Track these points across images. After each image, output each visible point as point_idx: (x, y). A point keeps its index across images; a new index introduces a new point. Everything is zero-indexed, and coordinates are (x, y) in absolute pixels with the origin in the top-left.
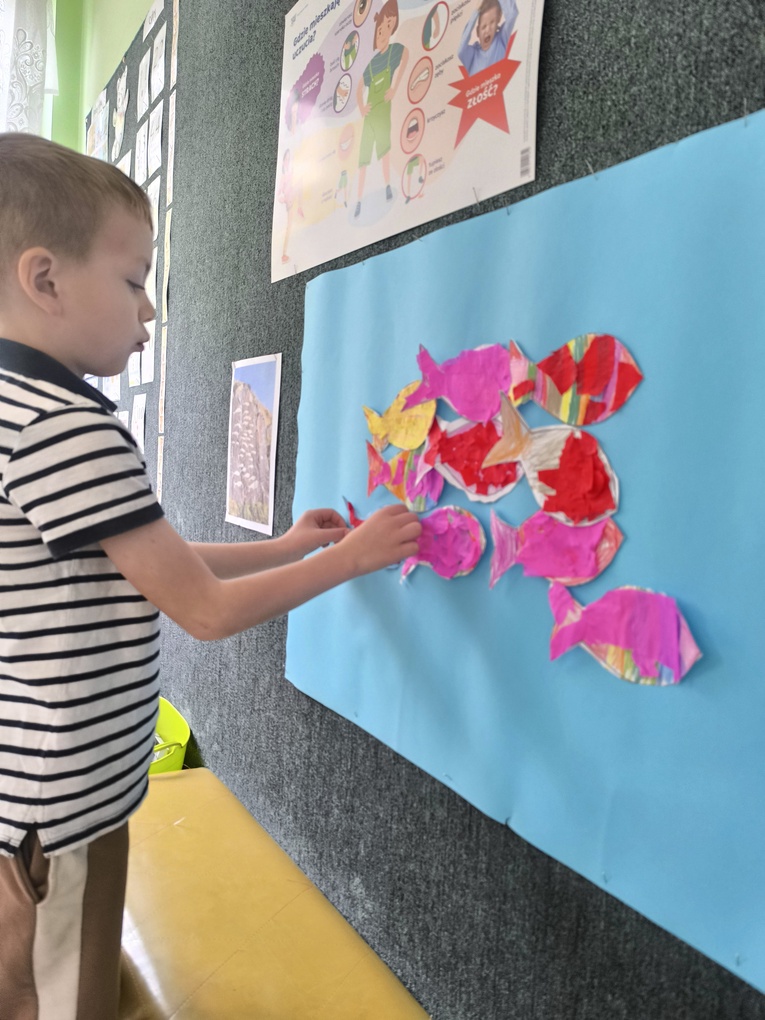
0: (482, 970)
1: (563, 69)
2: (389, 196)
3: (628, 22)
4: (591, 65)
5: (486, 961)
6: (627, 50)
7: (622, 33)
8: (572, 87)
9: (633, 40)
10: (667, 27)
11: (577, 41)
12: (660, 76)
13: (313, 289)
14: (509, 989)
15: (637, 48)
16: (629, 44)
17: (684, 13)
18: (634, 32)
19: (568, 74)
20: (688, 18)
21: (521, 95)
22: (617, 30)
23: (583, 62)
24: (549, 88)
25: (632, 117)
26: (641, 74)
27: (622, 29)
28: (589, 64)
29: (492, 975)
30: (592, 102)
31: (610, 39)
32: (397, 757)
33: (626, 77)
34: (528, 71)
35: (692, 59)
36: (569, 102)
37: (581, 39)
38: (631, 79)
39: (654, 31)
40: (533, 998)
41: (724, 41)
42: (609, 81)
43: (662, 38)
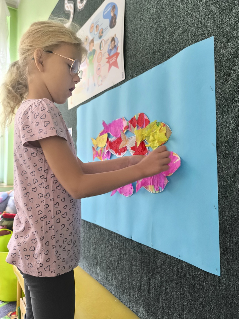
0: (129, 281)
1: (129, 54)
2: (95, 85)
3: (140, 43)
4: (134, 53)
5: (129, 278)
6: (140, 49)
7: (139, 46)
8: (131, 58)
9: (141, 47)
10: (147, 45)
11: (131, 48)
12: (147, 55)
13: (79, 110)
14: (135, 284)
15: (142, 49)
16: (141, 48)
17: (150, 41)
18: (141, 46)
19: (130, 55)
20: (151, 42)
21: (120, 60)
22: (138, 45)
23: (132, 52)
24: (126, 58)
25: (143, 64)
26: (144, 54)
27: (139, 45)
28: (133, 53)
29: (131, 281)
30: (135, 61)
31: (137, 47)
32: (106, 230)
33: (141, 55)
34: (122, 55)
35: (152, 51)
36: (131, 61)
37: (132, 47)
38: (142, 55)
39: (145, 45)
40: (140, 284)
41: (158, 47)
42: (138, 56)
43: (147, 47)
